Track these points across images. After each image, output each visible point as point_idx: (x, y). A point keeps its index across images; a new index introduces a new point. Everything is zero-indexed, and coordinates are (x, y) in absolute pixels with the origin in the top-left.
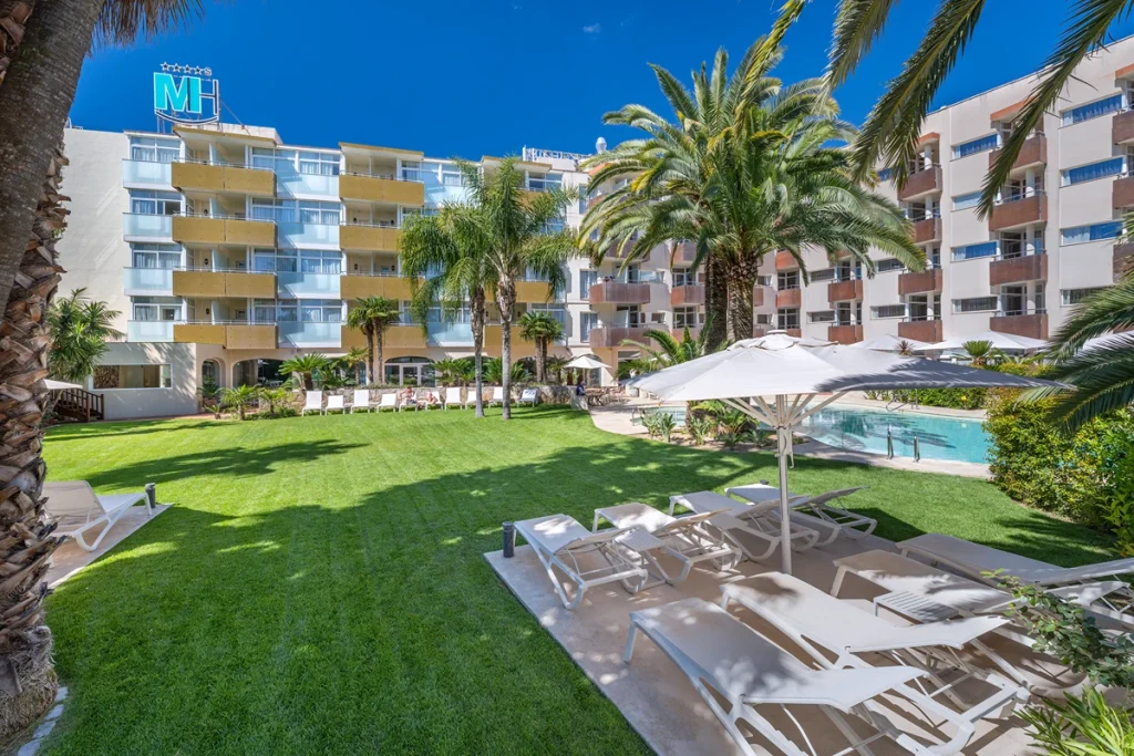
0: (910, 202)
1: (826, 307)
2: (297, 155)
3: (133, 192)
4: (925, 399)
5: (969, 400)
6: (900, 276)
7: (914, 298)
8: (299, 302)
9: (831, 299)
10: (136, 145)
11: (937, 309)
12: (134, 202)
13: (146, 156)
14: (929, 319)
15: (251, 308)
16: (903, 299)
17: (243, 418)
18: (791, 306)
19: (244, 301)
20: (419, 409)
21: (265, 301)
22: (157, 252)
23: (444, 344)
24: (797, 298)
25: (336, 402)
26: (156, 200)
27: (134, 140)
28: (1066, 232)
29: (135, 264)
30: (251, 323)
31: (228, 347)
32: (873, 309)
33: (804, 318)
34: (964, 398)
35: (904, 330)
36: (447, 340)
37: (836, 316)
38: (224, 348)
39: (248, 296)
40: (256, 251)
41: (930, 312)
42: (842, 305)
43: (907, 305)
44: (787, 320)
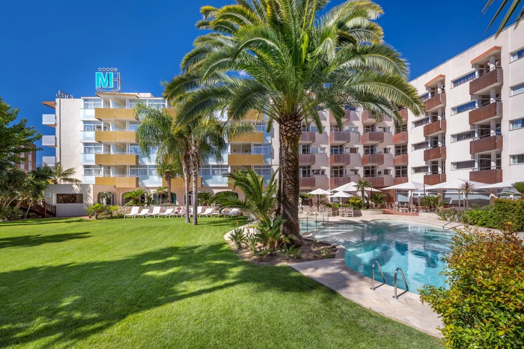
0: (479, 95)
1: (423, 164)
2: (147, 101)
3: (85, 122)
4: (479, 222)
5: (514, 225)
6: (471, 142)
7: (482, 156)
8: (148, 167)
9: (426, 159)
10: (86, 102)
11: (499, 163)
12: (85, 126)
13: (89, 107)
14: (492, 168)
15: (128, 170)
16: (473, 156)
17: (97, 219)
18: (403, 164)
19: (125, 166)
20: (178, 217)
21: (134, 166)
22: (93, 147)
23: (211, 185)
24: (406, 160)
25: (145, 211)
26: (93, 125)
27: (85, 100)
28: (513, 122)
29: (85, 152)
30: (128, 176)
31: (116, 187)
32: (453, 164)
33: (410, 171)
34: (510, 223)
35: (474, 176)
36: (212, 183)
37: (429, 169)
38: (115, 187)
39: (127, 164)
40: (131, 145)
41: (493, 164)
42: (433, 163)
43: (476, 160)
44: (402, 172)
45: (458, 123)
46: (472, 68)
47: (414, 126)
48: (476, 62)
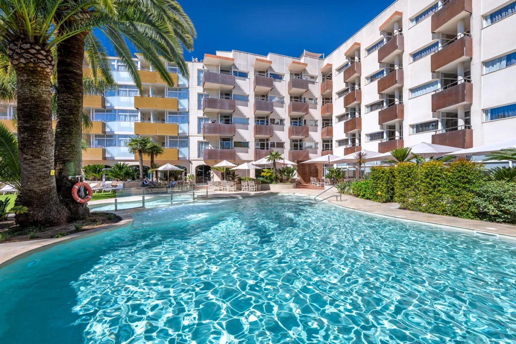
28: (487, 64)
32: (367, 135)
33: (335, 144)
44: (327, 146)
45: (370, 93)
46: (381, 35)
47: (337, 96)
48: (383, 29)
